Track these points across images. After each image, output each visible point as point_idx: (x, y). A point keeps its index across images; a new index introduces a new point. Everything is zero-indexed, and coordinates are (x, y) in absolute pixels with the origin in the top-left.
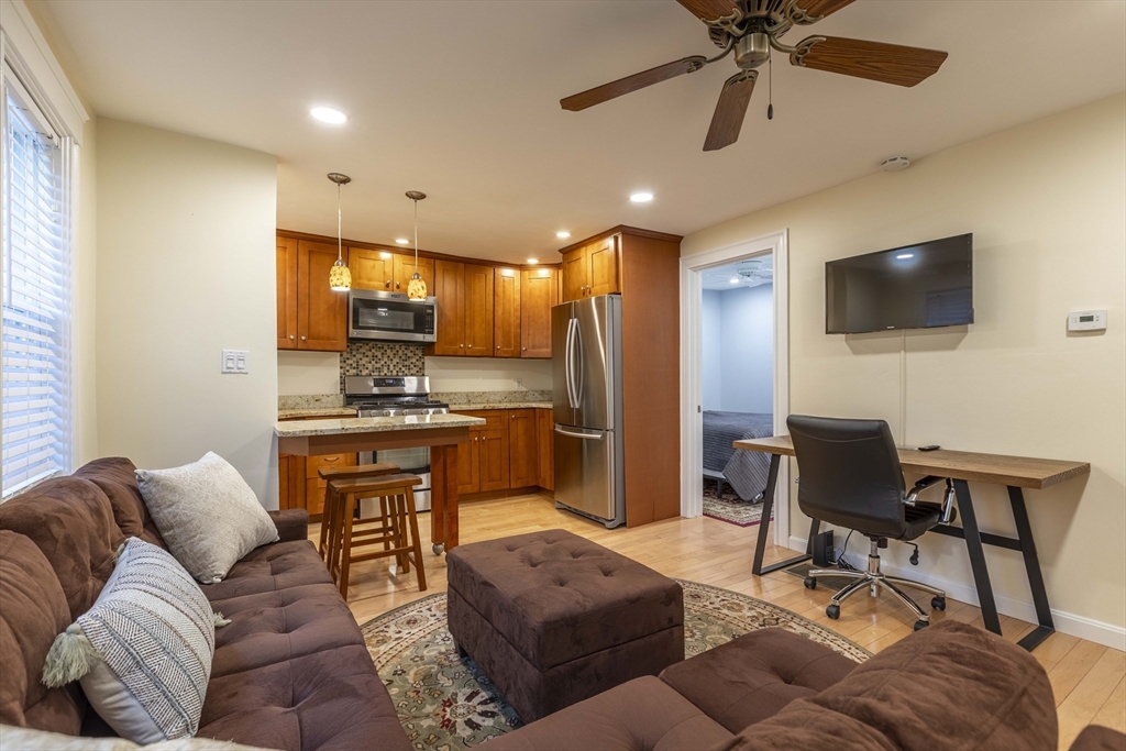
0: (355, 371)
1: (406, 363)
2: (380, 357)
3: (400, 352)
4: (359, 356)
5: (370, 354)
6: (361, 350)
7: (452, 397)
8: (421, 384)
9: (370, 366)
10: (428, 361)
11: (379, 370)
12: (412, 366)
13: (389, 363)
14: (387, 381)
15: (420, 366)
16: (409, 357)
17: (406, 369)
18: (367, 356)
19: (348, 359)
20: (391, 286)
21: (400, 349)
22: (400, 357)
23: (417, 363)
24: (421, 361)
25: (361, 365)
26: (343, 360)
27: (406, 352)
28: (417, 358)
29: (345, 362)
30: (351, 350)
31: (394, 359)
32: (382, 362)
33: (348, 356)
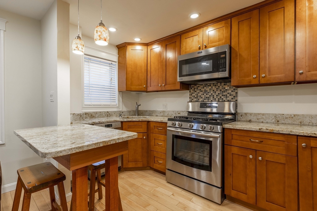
0: (196, 99)
1: (224, 94)
2: (208, 91)
3: (221, 87)
4: (198, 91)
5: (203, 90)
6: (199, 88)
7: (259, 117)
9: (203, 96)
10: (240, 91)
12: (228, 95)
13: (214, 94)
14: (207, 105)
15: (234, 95)
16: (226, 90)
17: (224, 97)
18: (202, 91)
19: (193, 93)
20: (201, 48)
21: (221, 85)
22: (221, 90)
23: (232, 93)
24: (235, 91)
25: (199, 96)
26: (191, 94)
27: (224, 86)
28: (232, 89)
29: (191, 95)
30: (194, 88)
31: (217, 92)
32: (210, 94)
33: (193, 92)
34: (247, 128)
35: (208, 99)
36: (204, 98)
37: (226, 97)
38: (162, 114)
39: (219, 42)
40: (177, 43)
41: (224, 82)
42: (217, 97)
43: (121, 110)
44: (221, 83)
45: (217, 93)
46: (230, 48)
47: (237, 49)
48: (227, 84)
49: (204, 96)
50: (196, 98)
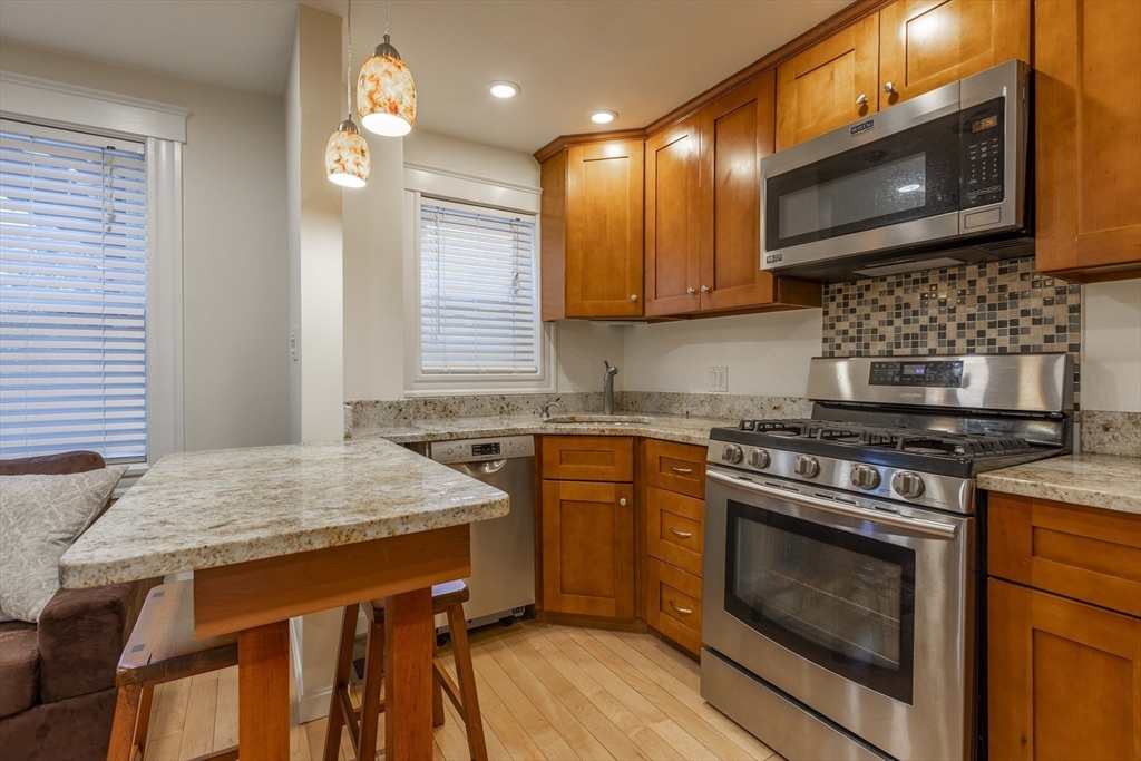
1: (1001, 315)
2: (916, 306)
3: (982, 284)
4: (862, 310)
5: (889, 301)
6: (869, 296)
8: (1006, 381)
11: (915, 340)
12: (1025, 322)
13: (942, 319)
14: (908, 370)
15: (1063, 320)
16: (1013, 296)
17: (1001, 334)
18: (883, 308)
19: (839, 319)
20: (872, 106)
21: (982, 274)
22: (982, 299)
23: (1048, 312)
24: (1064, 302)
25: (867, 331)
26: (829, 323)
27: (1002, 280)
28: (1049, 292)
29: (832, 327)
30: (846, 297)
31: (960, 309)
32: (924, 320)
33: (841, 313)
34: (1128, 501)
35: (915, 345)
36: (893, 340)
37: (1014, 332)
38: (706, 409)
39: (961, 59)
40: (762, 107)
41: (1002, 259)
42: (961, 335)
43: (551, 389)
44: (982, 263)
45: (961, 316)
46: (1030, 79)
47: (1070, 78)
48: (1016, 269)
49: (891, 329)
50: (852, 340)
